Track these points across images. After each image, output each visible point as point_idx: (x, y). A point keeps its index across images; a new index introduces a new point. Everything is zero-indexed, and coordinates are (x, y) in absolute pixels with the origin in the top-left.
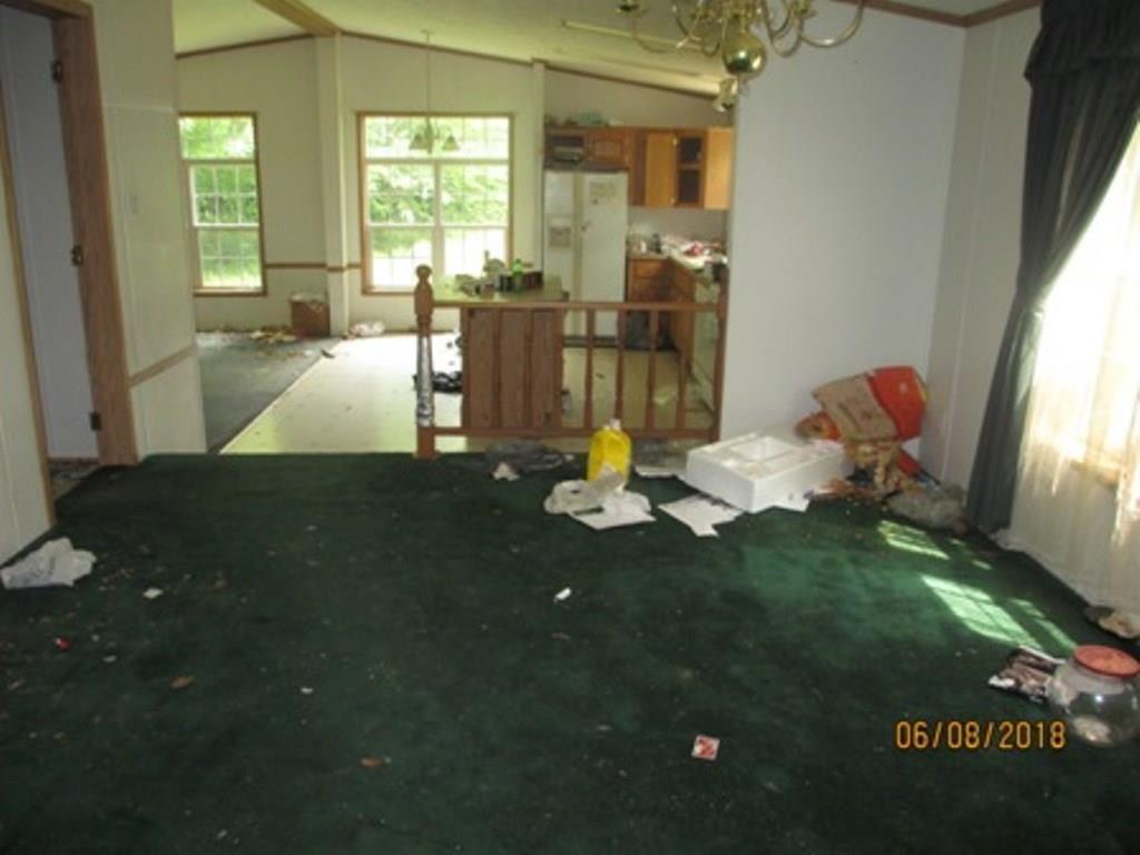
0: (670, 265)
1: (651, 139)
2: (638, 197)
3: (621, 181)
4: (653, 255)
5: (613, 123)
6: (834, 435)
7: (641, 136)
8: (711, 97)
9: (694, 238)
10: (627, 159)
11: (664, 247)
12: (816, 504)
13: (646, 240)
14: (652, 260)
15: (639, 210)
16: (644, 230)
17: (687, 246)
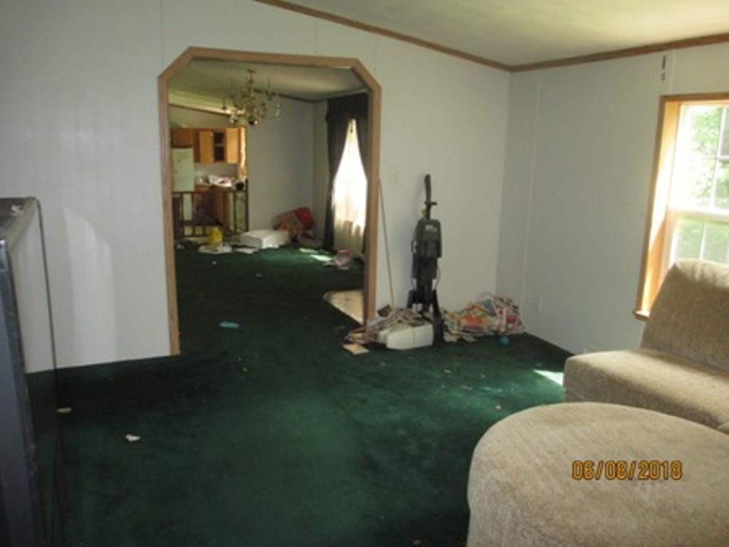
0: (214, 187)
1: (202, 134)
2: (197, 158)
3: (190, 152)
4: (206, 184)
5: (184, 126)
6: (285, 228)
7: (196, 133)
8: (229, 116)
9: (222, 176)
10: (191, 142)
11: (211, 181)
12: (281, 247)
13: (202, 177)
14: (206, 186)
15: (198, 165)
16: (200, 173)
17: (221, 180)
